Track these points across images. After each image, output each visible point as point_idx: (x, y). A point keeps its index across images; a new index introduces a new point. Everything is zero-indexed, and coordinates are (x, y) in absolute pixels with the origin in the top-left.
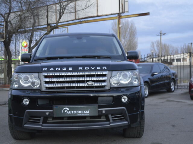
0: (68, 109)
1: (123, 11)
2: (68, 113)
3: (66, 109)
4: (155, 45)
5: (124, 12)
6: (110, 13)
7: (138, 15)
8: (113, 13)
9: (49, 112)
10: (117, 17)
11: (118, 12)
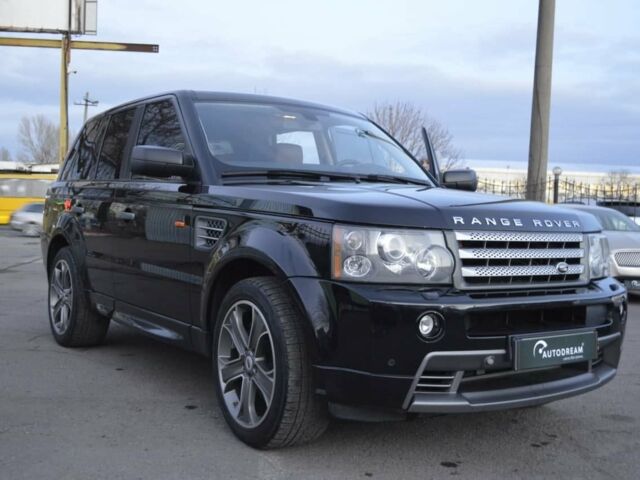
0: (545, 345)
1: (79, 28)
2: (545, 355)
3: (541, 346)
4: (32, 126)
5: (82, 30)
6: (38, 26)
7: (124, 47)
8: (46, 27)
9: (496, 356)
10: (60, 41)
11: (64, 27)
